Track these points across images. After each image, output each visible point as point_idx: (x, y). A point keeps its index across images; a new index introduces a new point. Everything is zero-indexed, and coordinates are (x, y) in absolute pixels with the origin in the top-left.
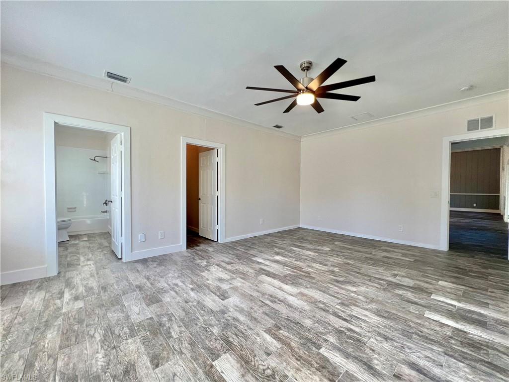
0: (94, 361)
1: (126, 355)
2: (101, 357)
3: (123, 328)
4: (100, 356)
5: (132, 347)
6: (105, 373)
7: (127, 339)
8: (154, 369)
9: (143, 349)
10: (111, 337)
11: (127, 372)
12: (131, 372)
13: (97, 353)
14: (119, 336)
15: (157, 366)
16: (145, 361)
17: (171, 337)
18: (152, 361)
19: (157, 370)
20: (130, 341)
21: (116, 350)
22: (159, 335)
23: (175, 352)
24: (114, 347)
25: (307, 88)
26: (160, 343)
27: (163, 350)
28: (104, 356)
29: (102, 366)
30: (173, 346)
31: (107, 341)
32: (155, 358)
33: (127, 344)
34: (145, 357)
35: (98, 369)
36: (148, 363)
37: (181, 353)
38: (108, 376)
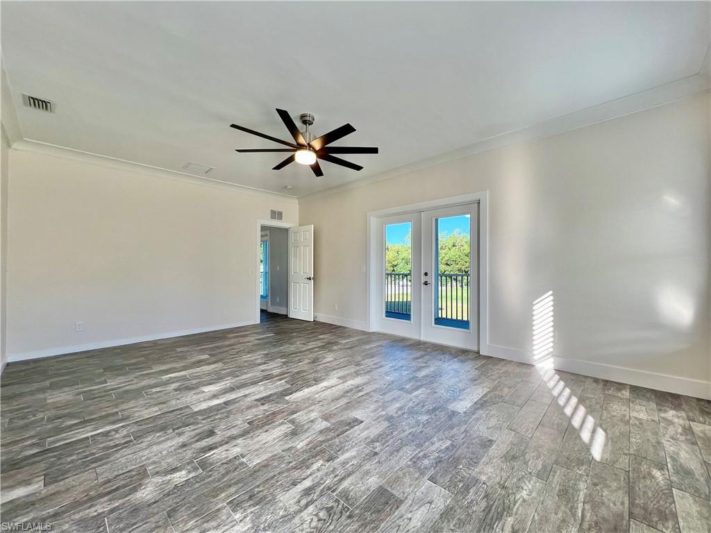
0: (534, 494)
1: (502, 469)
2: (524, 492)
3: (472, 501)
4: (524, 494)
5: (489, 469)
6: (530, 473)
7: (484, 483)
8: (495, 441)
9: (484, 459)
10: (496, 504)
11: (514, 458)
12: (512, 454)
13: (524, 501)
14: (486, 496)
15: (491, 441)
16: (493, 450)
17: (452, 445)
18: (490, 446)
19: (494, 439)
20: (484, 478)
21: (505, 483)
22: (455, 456)
23: (468, 435)
24: (504, 487)
25: (308, 144)
26: (466, 450)
27: (473, 444)
28: (521, 490)
29: (529, 482)
30: (463, 439)
31: (504, 503)
32: (485, 445)
33: (489, 478)
34: (491, 452)
35: (535, 483)
36: (493, 447)
37: (466, 431)
38: (530, 469)
